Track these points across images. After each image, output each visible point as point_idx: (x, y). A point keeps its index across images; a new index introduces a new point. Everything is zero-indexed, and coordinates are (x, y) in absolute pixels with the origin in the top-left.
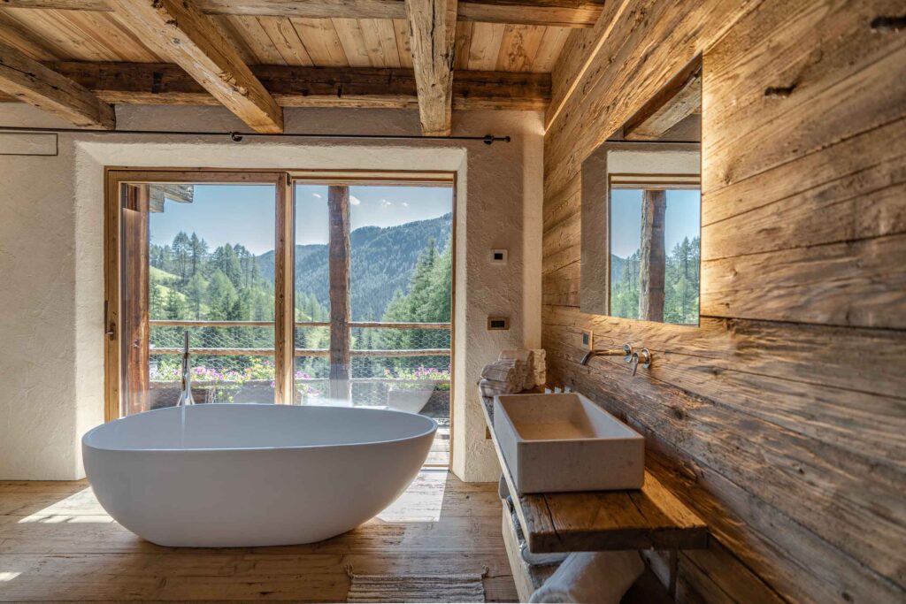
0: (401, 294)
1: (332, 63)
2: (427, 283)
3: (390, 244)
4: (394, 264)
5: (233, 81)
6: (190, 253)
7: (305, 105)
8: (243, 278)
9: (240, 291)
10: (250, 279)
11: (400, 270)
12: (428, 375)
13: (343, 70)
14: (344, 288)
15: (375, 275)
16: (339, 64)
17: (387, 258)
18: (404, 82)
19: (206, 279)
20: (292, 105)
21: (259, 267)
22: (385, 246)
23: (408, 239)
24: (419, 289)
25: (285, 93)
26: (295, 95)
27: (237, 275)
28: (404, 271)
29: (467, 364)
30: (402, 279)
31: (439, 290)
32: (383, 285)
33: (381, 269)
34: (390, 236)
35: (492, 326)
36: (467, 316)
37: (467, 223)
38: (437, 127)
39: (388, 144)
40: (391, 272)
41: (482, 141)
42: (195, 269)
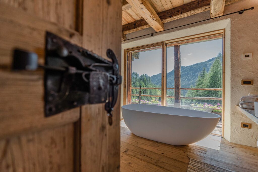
0: (192, 86)
1: (179, 5)
2: (202, 83)
3: (188, 71)
4: (190, 77)
5: (153, 17)
6: (135, 77)
7: (171, 21)
8: (147, 83)
9: (146, 86)
10: (148, 83)
11: (192, 79)
12: (209, 107)
13: (182, 6)
14: (179, 77)
15: (183, 81)
16: (181, 5)
17: (187, 76)
18: (204, 2)
19: (138, 83)
20: (167, 22)
21: (151, 80)
22: (187, 72)
23: (195, 69)
24: (199, 85)
25: (165, 19)
26: (168, 18)
27: (145, 82)
28: (193, 79)
29: (231, 98)
30: (193, 82)
31: (207, 85)
32: (186, 84)
33: (185, 79)
34: (188, 69)
35: (244, 83)
36: (231, 80)
37: (231, 46)
38: (218, 13)
39: (197, 25)
40: (189, 80)
41: (238, 13)
42: (136, 81)
